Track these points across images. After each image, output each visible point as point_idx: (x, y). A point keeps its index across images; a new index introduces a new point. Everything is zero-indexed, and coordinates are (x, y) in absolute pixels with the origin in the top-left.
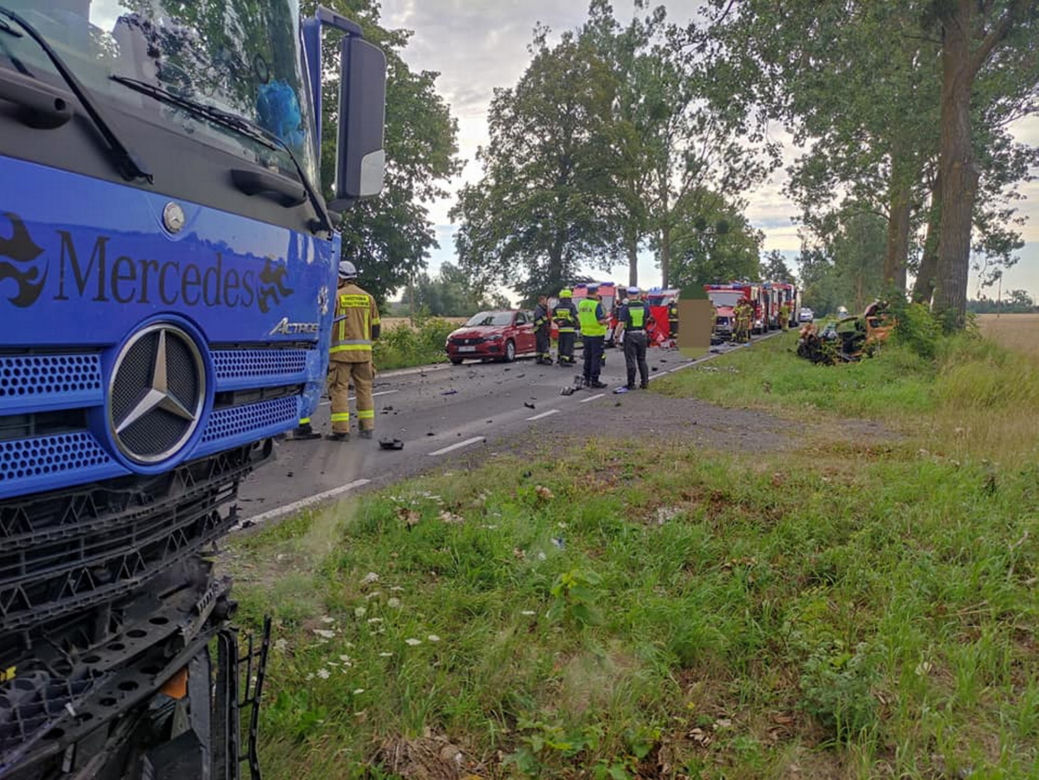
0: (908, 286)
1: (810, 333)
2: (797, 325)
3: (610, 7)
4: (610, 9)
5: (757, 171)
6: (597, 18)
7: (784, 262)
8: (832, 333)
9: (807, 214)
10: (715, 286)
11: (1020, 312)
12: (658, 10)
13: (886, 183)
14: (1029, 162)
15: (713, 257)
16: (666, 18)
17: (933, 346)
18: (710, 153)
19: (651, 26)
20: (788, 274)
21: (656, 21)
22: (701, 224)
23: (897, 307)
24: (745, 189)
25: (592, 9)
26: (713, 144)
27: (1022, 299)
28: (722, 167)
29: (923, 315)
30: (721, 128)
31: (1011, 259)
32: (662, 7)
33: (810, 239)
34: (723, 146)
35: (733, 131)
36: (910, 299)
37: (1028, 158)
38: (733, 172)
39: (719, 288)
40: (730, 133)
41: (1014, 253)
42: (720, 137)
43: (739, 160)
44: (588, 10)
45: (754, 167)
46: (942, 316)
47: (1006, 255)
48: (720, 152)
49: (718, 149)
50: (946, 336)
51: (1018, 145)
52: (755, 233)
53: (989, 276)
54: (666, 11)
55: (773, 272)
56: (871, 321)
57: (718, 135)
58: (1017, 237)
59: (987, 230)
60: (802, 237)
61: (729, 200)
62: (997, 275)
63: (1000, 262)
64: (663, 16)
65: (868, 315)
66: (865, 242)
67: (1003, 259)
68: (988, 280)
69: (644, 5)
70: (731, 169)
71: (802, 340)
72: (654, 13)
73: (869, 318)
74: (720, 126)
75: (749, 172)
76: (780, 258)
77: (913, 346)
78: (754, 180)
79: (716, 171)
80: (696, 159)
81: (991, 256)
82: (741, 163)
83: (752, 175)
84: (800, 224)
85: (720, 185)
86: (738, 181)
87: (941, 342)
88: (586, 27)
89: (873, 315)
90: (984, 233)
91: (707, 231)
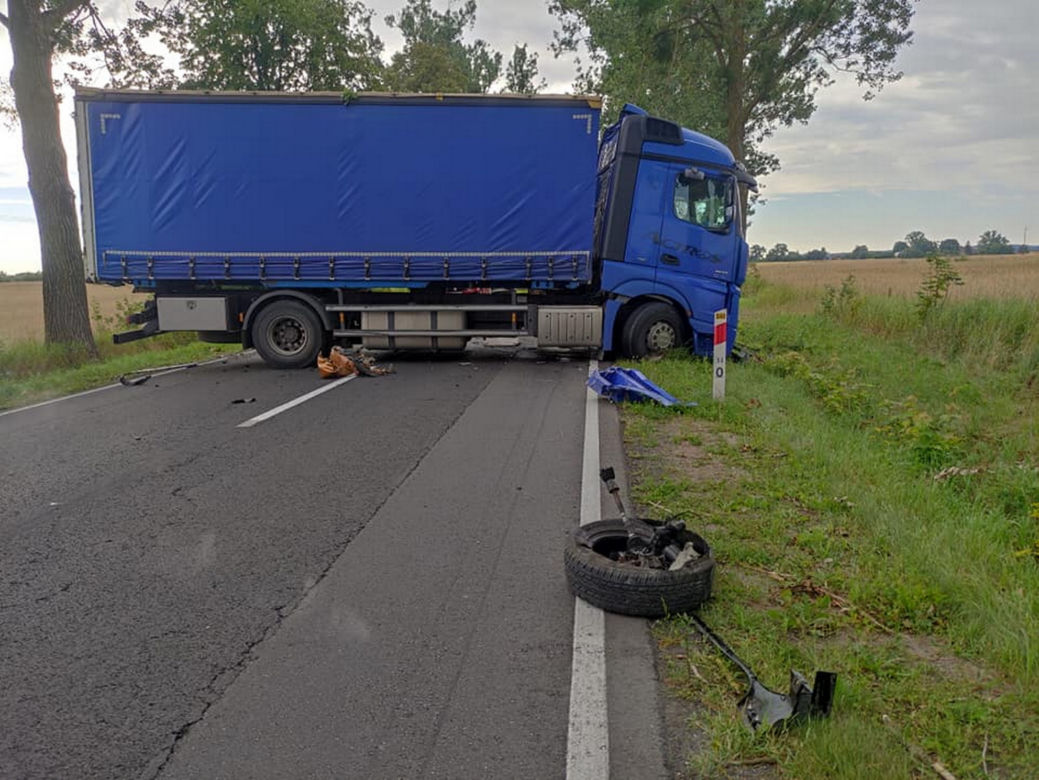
16: (477, 10)
19: (464, 16)
21: (468, 13)
64: (474, 8)
72: (466, 5)
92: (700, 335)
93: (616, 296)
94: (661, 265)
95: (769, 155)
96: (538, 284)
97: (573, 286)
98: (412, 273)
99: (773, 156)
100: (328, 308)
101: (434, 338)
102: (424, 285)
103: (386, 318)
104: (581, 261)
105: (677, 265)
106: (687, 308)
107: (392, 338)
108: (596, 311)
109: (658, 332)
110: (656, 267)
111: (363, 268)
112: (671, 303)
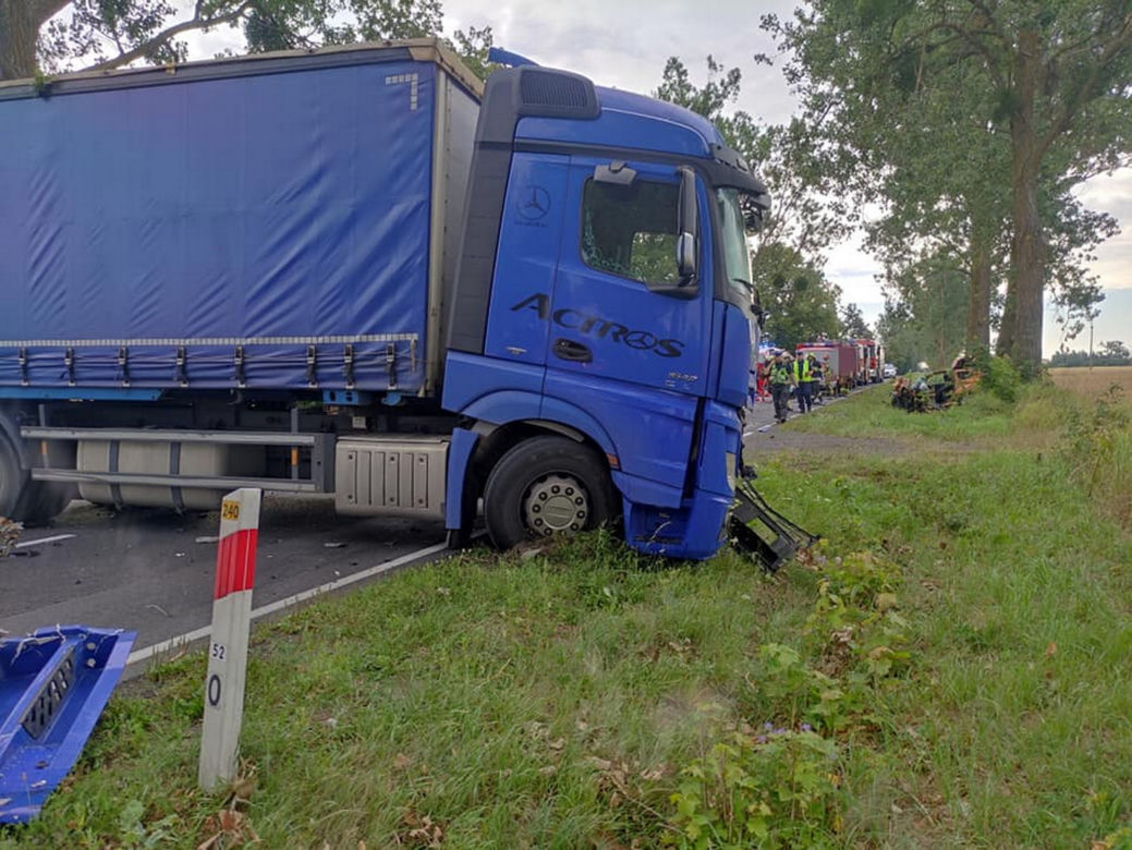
0: (991, 341)
1: (902, 385)
2: (881, 381)
3: (685, 71)
4: (685, 73)
5: (835, 227)
6: (672, 81)
7: (861, 316)
8: (923, 385)
9: (890, 272)
10: (807, 344)
11: (1114, 365)
12: (733, 72)
13: (966, 239)
14: (1096, 227)
15: (791, 314)
16: (741, 80)
17: (1013, 392)
18: (786, 209)
19: (725, 88)
20: (865, 329)
21: (731, 83)
22: (779, 282)
23: (981, 360)
24: (823, 246)
25: (666, 72)
26: (789, 201)
27: (1118, 351)
28: (800, 224)
29: (1004, 367)
30: (797, 185)
31: (1092, 311)
32: (737, 70)
33: (894, 297)
34: (798, 203)
35: (809, 188)
36: (993, 353)
37: (1095, 224)
38: (810, 229)
39: (812, 346)
40: (806, 190)
41: (1095, 306)
42: (797, 195)
43: (817, 217)
44: (663, 74)
45: (832, 224)
46: (1021, 367)
47: (1088, 309)
48: (796, 209)
49: (793, 205)
50: (1024, 383)
51: (1086, 212)
52: (832, 288)
53: (1072, 329)
54: (741, 73)
55: (850, 327)
56: (958, 373)
57: (793, 192)
58: (1097, 291)
59: (1067, 284)
60: (886, 295)
61: (807, 256)
62: (1079, 328)
63: (1082, 315)
64: (737, 78)
65: (956, 368)
66: (945, 294)
67: (1085, 312)
68: (1071, 333)
69: (719, 68)
70: (810, 226)
71: (896, 393)
72: (729, 76)
73: (957, 371)
74: (797, 181)
75: (827, 229)
76: (856, 312)
77: (996, 392)
78: (832, 236)
79: (793, 228)
80: (772, 216)
81: (1074, 309)
82: (818, 221)
83: (831, 232)
84: (884, 281)
85: (798, 242)
86: (816, 237)
87: (1020, 388)
88: (660, 89)
89: (961, 368)
90: (1066, 287)
91: (785, 288)
92: (637, 507)
93: (469, 423)
94: (553, 360)
95: (1099, 213)
96: (333, 397)
97: (393, 401)
98: (135, 374)
99: (1106, 215)
100: (23, 433)
101: (176, 489)
102: (157, 395)
103: (106, 450)
104: (401, 354)
105: (589, 361)
106: (608, 449)
107: (115, 486)
108: (432, 450)
109: (544, 497)
110: (545, 366)
111: (63, 366)
112: (580, 439)
